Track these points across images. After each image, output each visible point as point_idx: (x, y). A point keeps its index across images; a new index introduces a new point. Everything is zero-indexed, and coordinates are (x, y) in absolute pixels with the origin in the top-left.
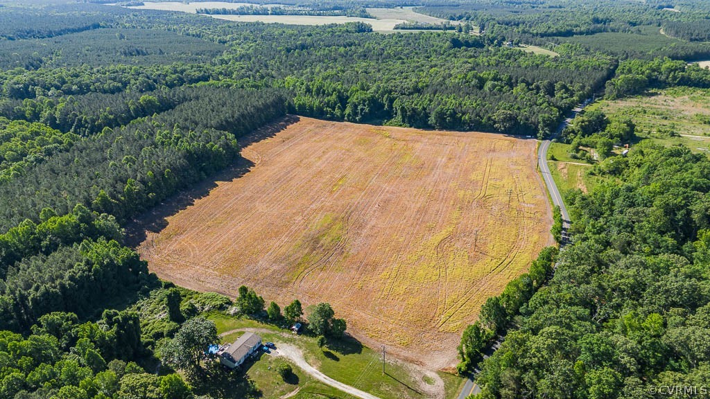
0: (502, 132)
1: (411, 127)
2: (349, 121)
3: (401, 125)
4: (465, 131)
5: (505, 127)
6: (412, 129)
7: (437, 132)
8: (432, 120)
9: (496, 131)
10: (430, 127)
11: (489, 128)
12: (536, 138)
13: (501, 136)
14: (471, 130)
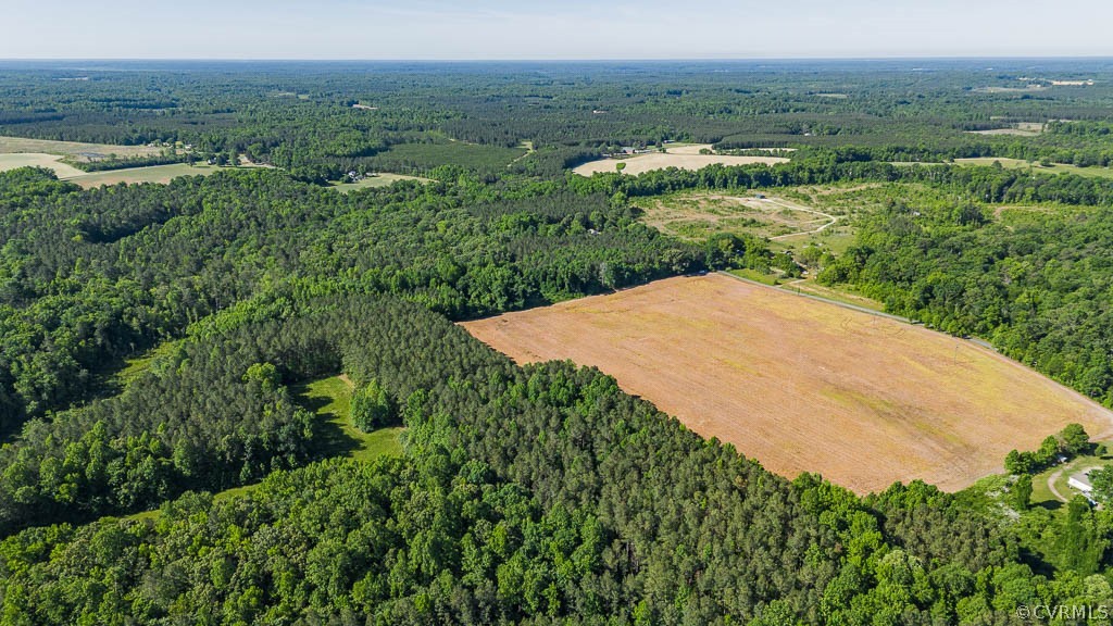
0: (683, 274)
1: (586, 295)
2: (507, 309)
3: (573, 298)
4: (644, 283)
5: (683, 267)
6: (590, 297)
7: (618, 293)
8: (606, 279)
9: (675, 274)
10: (606, 290)
11: (666, 272)
12: (710, 271)
13: (681, 277)
14: (649, 280)
